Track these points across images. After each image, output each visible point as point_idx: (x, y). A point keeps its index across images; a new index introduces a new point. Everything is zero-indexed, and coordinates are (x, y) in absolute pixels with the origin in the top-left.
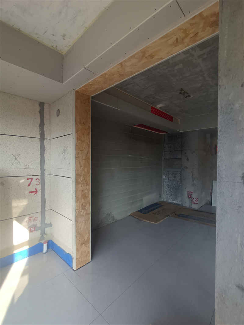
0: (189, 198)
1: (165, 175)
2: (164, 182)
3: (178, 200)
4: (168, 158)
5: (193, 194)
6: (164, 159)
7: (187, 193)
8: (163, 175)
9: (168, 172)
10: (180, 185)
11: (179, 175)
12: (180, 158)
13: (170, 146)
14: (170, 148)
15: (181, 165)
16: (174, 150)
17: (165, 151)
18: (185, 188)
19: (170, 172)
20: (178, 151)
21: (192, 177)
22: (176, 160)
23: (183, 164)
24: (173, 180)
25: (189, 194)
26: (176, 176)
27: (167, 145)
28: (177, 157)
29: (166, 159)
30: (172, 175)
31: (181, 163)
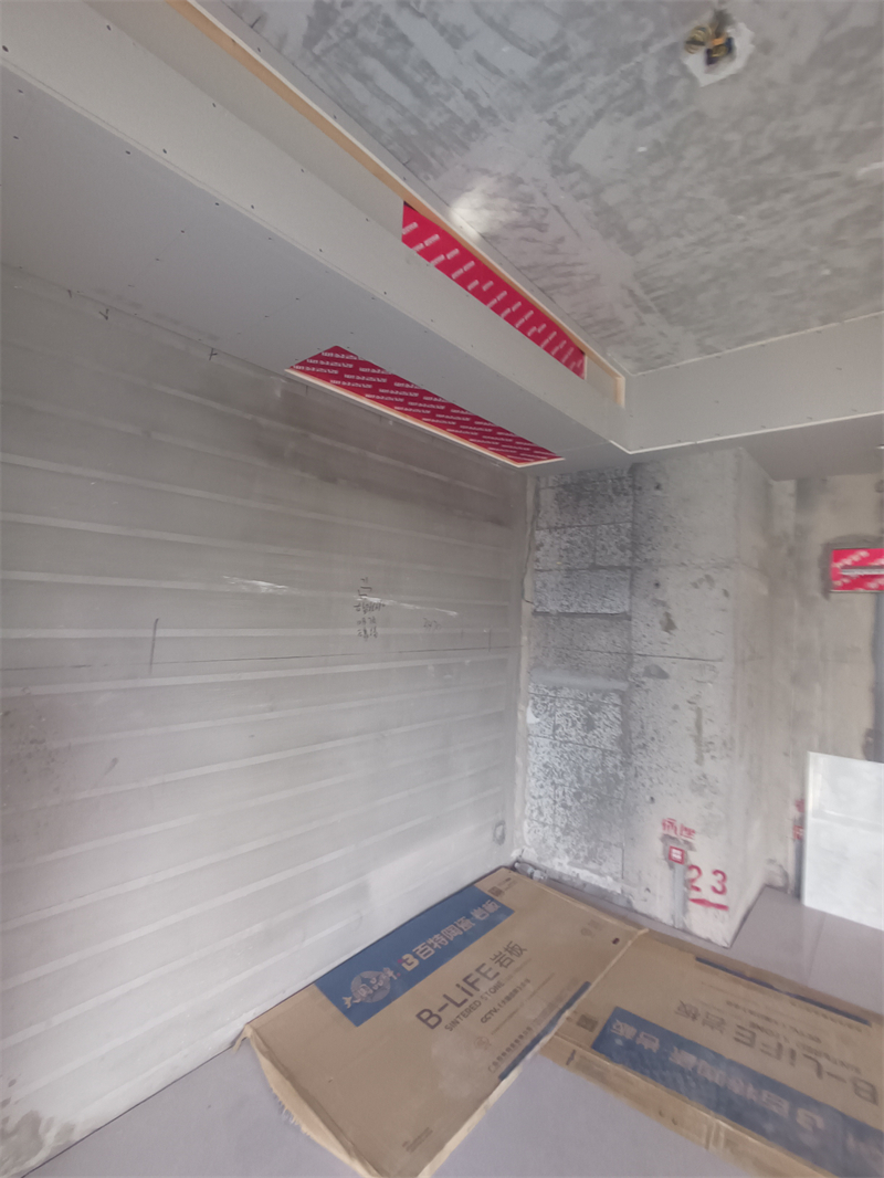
0: (671, 867)
1: (535, 705)
2: (528, 749)
3: (604, 869)
4: (552, 607)
5: (696, 840)
6: (535, 613)
7: (660, 831)
8: (521, 707)
9: (555, 689)
10: (621, 774)
11: (612, 713)
12: (625, 613)
13: (565, 538)
14: (566, 550)
15: (630, 654)
16: (587, 566)
17: (541, 571)
18: (652, 799)
19: (565, 692)
20: (610, 568)
21: (691, 736)
22: (600, 621)
23: (640, 653)
24: (581, 742)
25: (673, 838)
26: (596, 716)
27: (550, 532)
28: (608, 605)
29: (546, 614)
30: (576, 709)
31: (626, 641)
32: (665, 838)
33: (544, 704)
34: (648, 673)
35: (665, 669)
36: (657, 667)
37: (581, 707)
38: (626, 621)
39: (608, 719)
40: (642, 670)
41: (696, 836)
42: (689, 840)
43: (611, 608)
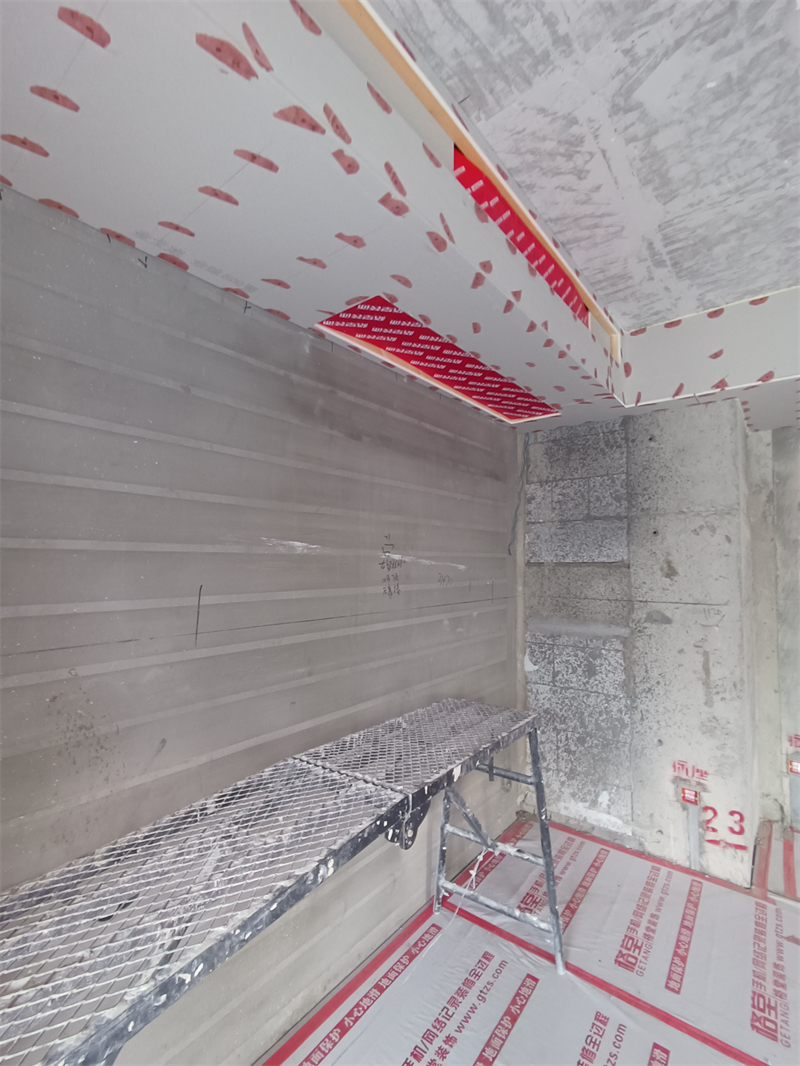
0: (685, 808)
1: (532, 653)
2: (527, 697)
3: (613, 811)
4: (547, 558)
5: (709, 782)
6: (528, 564)
7: (670, 773)
8: (519, 656)
9: (552, 636)
10: (626, 718)
11: (616, 659)
12: (623, 561)
13: (558, 491)
14: (559, 502)
15: (630, 601)
16: (582, 516)
17: (534, 523)
18: (660, 741)
19: (564, 640)
20: (606, 518)
21: (699, 679)
22: (598, 570)
23: (641, 599)
24: (582, 687)
25: (685, 780)
26: (598, 662)
27: (541, 486)
28: (605, 553)
29: (540, 564)
30: (576, 655)
31: (626, 588)
32: (676, 780)
33: (542, 652)
34: (650, 618)
35: (668, 614)
36: (658, 612)
37: (580, 654)
38: (624, 569)
39: (610, 664)
40: (645, 616)
41: (709, 777)
42: (702, 781)
43: (609, 556)
